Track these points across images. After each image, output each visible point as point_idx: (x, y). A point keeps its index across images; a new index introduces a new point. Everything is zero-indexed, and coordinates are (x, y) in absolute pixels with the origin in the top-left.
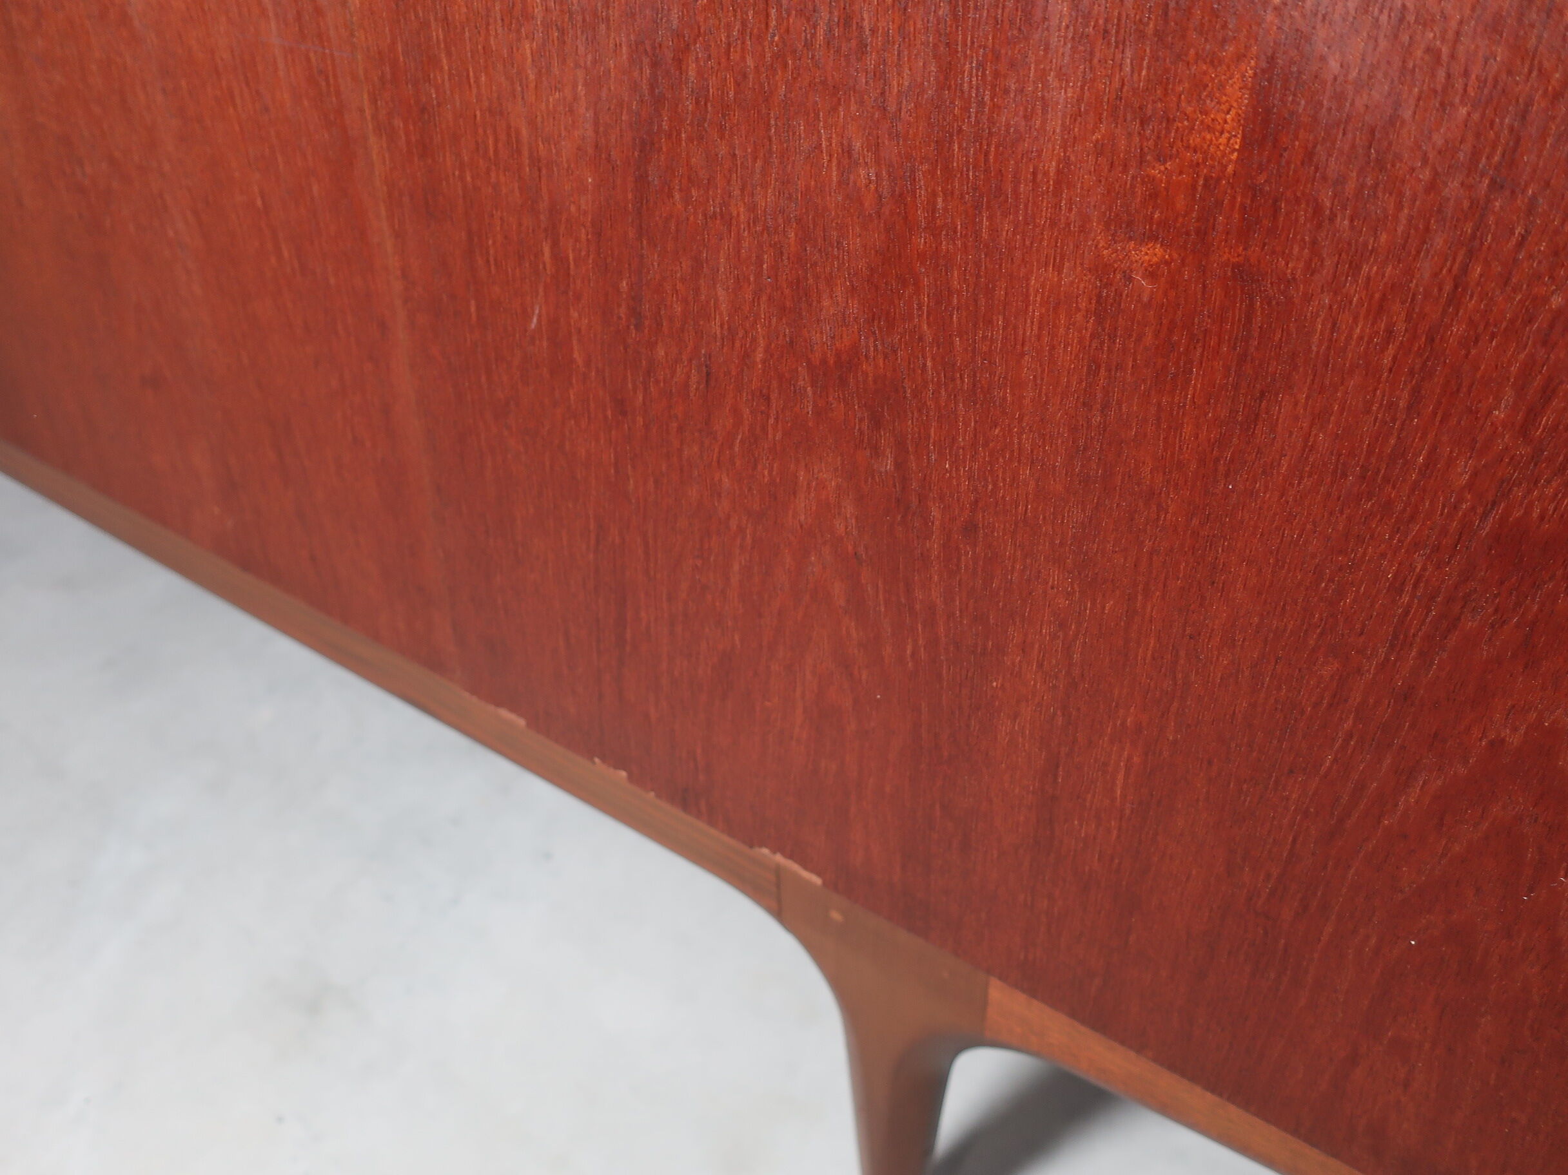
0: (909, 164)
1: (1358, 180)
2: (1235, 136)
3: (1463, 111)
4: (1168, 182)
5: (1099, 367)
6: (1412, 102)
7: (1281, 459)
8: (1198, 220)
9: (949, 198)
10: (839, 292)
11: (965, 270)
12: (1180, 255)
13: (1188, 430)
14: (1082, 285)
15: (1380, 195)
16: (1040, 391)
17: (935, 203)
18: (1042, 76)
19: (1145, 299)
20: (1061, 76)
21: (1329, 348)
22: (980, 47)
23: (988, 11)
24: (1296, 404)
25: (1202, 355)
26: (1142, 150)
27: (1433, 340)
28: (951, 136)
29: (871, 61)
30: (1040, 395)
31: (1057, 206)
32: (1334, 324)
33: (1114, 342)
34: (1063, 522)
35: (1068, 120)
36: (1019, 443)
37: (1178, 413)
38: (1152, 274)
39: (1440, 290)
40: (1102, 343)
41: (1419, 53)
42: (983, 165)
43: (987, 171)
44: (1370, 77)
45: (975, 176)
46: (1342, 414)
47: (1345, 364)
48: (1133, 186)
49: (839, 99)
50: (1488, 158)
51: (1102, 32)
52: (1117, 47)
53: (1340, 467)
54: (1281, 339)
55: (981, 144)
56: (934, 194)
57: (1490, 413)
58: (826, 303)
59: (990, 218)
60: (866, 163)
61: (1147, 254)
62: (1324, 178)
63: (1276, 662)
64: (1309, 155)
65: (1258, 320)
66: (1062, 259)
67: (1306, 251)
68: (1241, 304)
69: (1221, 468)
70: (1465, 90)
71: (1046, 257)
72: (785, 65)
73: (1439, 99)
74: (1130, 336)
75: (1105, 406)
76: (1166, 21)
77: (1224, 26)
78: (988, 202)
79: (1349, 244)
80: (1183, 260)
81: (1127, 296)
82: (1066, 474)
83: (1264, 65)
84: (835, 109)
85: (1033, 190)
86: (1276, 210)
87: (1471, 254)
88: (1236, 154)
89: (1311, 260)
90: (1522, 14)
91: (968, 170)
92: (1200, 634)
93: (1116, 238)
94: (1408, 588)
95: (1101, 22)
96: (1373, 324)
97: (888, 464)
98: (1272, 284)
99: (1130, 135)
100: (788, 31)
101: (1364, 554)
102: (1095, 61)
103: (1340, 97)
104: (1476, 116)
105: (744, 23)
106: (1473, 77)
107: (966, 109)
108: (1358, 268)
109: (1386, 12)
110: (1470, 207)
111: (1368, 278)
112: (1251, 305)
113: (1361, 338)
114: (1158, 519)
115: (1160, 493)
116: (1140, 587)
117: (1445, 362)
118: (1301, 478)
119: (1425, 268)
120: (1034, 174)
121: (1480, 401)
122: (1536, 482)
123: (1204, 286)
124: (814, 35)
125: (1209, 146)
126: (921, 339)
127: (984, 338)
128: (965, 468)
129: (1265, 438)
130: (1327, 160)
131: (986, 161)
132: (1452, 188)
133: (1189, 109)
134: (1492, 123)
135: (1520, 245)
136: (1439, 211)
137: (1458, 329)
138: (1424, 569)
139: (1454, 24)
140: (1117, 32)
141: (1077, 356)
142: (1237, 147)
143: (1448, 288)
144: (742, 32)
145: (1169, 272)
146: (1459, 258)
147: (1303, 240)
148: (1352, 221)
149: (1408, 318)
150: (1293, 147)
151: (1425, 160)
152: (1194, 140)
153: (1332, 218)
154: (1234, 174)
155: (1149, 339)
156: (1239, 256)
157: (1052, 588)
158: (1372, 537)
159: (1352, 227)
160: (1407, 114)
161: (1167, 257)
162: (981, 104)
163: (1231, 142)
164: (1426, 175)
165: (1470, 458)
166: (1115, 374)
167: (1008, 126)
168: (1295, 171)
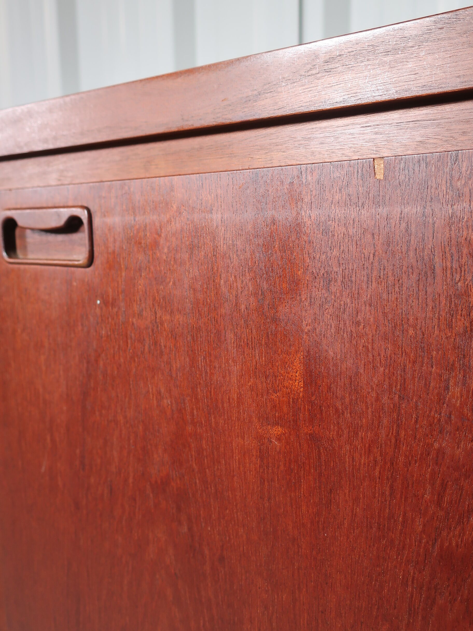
0: (182, 397)
1: (349, 397)
2: (301, 382)
3: (382, 369)
4: (279, 401)
5: (264, 481)
6: (362, 366)
7: (344, 521)
8: (293, 415)
9: (198, 410)
10: (160, 451)
11: (208, 440)
12: (288, 431)
13: (304, 508)
14: (253, 445)
15: (359, 403)
16: (243, 492)
17: (193, 413)
18: (227, 361)
19: (278, 450)
20: (234, 361)
21: (353, 469)
22: (204, 351)
23: (205, 338)
24: (345, 494)
25: (304, 474)
26: (267, 388)
27: (393, 464)
28: (197, 385)
29: (165, 358)
30: (243, 495)
31: (239, 412)
32: (353, 458)
33: (269, 469)
34: (259, 554)
35: (239, 378)
36: (237, 517)
37: (299, 500)
38: (279, 439)
39: (391, 442)
40: (264, 469)
41: (361, 348)
42: (209, 396)
43: (211, 399)
44: (345, 357)
45: (208, 402)
46: (364, 499)
47: (361, 476)
48: (266, 403)
49: (155, 373)
50: (395, 387)
51: (246, 344)
52: (252, 349)
53: (368, 523)
54: (333, 466)
55: (208, 389)
56: (193, 409)
57: (423, 497)
58: (155, 456)
59: (215, 418)
60: (167, 398)
61: (276, 431)
62: (337, 397)
63: (361, 625)
64: (330, 388)
65: (323, 458)
66: (244, 433)
67: (336, 427)
68: (315, 451)
69: (321, 526)
70: (380, 361)
71: (238, 434)
72: (135, 361)
73: (372, 365)
74: (275, 466)
75: (269, 499)
76: (268, 339)
77: (289, 340)
78: (213, 411)
79: (352, 424)
80: (290, 433)
81: (271, 448)
82: (258, 531)
83: (306, 354)
84: (153, 377)
85: (229, 406)
86: (321, 411)
87: (398, 426)
88: (302, 389)
89: (338, 431)
90: (394, 332)
91: (204, 399)
92: (326, 611)
93: (263, 424)
94: (410, 583)
95: (245, 340)
96: (368, 458)
97: (185, 529)
98: (325, 441)
99: (262, 382)
100: (135, 348)
101: (388, 566)
102: (246, 355)
103: (335, 365)
104: (387, 371)
105: (119, 346)
106: (382, 356)
107: (201, 375)
108: (357, 434)
109: (345, 333)
110: (394, 407)
111: (362, 438)
112: (319, 451)
113: (365, 464)
114: (299, 552)
115: (298, 539)
116: (296, 586)
117: (400, 473)
118: (354, 530)
119: (383, 433)
120: (229, 399)
121: (418, 491)
122: (450, 529)
123: (300, 443)
124: (144, 349)
125: (292, 386)
126: (193, 471)
127: (218, 469)
128: (216, 530)
129: (336, 511)
130: (336, 390)
131: (211, 395)
132: (385, 399)
133: (282, 372)
134: (393, 374)
135: (416, 422)
136: (383, 409)
137: (401, 459)
138: (414, 573)
139: (370, 336)
140: (252, 343)
141: (255, 476)
142: (302, 386)
143: (393, 441)
144: (119, 349)
145: (285, 438)
146: (395, 428)
147: (334, 422)
148: (351, 414)
149: (381, 455)
150: (323, 385)
151: (373, 389)
152: (286, 384)
153: (343, 414)
154: (303, 397)
155: (282, 468)
156: (311, 430)
157: (259, 588)
158: (389, 557)
159: (351, 417)
160: (362, 371)
161: (283, 431)
162: (206, 373)
163: (300, 384)
164: (374, 395)
165: (420, 517)
166: (271, 484)
167: (217, 381)
168: (325, 395)
